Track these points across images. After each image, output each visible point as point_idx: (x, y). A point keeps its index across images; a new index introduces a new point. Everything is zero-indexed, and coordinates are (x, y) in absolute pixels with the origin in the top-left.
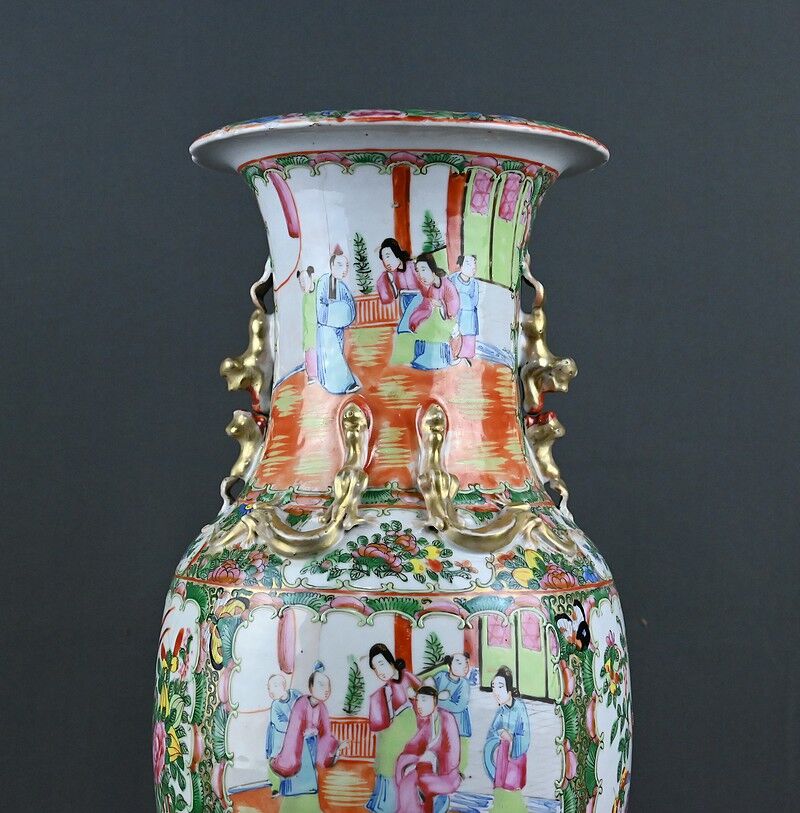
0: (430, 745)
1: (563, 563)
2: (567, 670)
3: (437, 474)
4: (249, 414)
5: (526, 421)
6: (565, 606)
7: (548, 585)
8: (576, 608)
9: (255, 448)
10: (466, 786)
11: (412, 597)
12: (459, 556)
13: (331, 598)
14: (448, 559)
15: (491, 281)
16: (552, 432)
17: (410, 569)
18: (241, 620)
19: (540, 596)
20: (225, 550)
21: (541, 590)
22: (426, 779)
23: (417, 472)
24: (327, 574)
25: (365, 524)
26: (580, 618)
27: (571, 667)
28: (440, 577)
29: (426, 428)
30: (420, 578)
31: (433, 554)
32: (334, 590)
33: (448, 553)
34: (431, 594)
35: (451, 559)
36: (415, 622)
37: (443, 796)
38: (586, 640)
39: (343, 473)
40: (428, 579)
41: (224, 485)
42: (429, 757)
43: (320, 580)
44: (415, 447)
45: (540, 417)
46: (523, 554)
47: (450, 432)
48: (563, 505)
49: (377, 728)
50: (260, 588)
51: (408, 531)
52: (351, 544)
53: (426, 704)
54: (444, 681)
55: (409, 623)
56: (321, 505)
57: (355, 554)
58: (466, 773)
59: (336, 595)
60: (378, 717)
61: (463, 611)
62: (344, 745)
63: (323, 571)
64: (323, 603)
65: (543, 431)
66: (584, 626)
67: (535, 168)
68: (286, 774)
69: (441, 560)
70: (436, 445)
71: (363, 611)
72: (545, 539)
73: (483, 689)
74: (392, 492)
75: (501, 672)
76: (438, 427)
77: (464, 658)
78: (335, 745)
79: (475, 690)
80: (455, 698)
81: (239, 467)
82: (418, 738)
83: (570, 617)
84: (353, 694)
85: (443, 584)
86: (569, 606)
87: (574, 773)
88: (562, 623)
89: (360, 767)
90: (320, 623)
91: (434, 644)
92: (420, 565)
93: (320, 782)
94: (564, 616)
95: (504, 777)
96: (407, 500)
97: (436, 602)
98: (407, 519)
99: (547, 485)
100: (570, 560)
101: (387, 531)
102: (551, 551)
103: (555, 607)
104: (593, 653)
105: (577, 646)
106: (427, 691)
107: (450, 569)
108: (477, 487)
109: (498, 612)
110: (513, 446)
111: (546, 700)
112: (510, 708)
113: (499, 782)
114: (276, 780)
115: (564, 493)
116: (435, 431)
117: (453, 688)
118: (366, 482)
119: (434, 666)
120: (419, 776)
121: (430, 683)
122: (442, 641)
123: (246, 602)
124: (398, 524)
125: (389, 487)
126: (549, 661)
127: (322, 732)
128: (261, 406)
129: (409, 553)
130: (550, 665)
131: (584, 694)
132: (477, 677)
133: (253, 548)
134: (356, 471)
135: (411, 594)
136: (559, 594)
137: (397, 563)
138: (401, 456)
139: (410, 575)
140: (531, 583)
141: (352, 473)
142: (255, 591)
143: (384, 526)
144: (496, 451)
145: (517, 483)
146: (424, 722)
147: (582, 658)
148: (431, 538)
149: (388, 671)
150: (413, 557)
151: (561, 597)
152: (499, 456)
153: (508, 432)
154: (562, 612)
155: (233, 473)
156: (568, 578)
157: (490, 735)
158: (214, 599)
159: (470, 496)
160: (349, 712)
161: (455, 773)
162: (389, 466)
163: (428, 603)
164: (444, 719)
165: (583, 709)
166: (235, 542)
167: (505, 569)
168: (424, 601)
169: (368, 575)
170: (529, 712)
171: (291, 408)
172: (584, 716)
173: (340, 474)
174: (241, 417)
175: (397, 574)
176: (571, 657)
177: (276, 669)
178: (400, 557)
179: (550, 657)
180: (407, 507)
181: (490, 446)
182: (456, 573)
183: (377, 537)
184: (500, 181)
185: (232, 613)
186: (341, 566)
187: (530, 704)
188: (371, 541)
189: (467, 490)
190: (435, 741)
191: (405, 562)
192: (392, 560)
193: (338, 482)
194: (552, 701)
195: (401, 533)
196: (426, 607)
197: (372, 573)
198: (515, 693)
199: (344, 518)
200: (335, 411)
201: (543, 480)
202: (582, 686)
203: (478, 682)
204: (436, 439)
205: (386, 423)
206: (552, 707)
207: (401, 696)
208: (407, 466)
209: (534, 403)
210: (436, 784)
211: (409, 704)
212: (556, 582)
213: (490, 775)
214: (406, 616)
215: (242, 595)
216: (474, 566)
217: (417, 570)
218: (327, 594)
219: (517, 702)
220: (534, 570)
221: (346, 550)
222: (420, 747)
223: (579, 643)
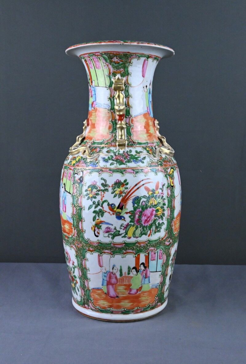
2: (74, 187)
7: (77, 165)
8: (81, 173)
15: (98, 86)
19: (73, 168)
38: (81, 181)
46: (77, 157)
66: (82, 177)
67: (99, 54)
75: (64, 184)
87: (75, 213)
88: (76, 175)
94: (77, 174)
104: (83, 185)
109: (66, 170)
111: (69, 193)
112: (64, 193)
130: (71, 185)
131: (78, 194)
147: (79, 185)
151: (78, 169)
154: (77, 172)
156: (84, 165)
176: (76, 184)
184: (92, 60)
194: (70, 194)
198: (65, 190)
220: (76, 161)
223: (79, 181)
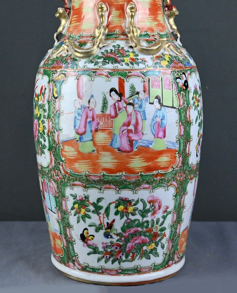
0: (132, 123)
1: (178, 59)
2: (180, 97)
3: (133, 27)
4: (64, 9)
5: (164, 9)
6: (179, 74)
7: (173, 67)
8: (183, 75)
9: (66, 21)
10: (144, 137)
11: (124, 71)
12: (141, 56)
13: (95, 72)
14: (137, 57)
16: (174, 13)
17: (123, 61)
18: (63, 81)
19: (170, 71)
20: (57, 57)
21: (170, 68)
22: (131, 135)
23: (125, 27)
24: (94, 64)
25: (107, 46)
26: (185, 79)
27: (181, 96)
28: (134, 64)
29: (128, 11)
30: (127, 64)
31: (132, 56)
32: (97, 69)
33: (137, 55)
34: (131, 70)
35: (138, 57)
36: (126, 80)
37: (137, 141)
38: (187, 87)
39: (99, 27)
40: (130, 65)
41: (55, 35)
42: (131, 127)
43: (91, 66)
44: (124, 18)
45: (169, 8)
46: (164, 56)
47: (137, 12)
48: (178, 40)
49: (113, 117)
50: (70, 69)
51: (123, 48)
52: (102, 53)
53: (130, 109)
54: (136, 101)
55: (123, 80)
56: (91, 39)
57: (104, 56)
58: (144, 133)
59: (97, 71)
60: (113, 114)
61: (143, 76)
62: (101, 124)
63: (92, 62)
64: (93, 74)
65: (171, 13)
66: (186, 81)
68: (82, 135)
69: (134, 58)
70: (132, 17)
71: (107, 76)
72: (172, 51)
73: (150, 103)
74: (116, 34)
75: (157, 97)
76: (133, 10)
77: (144, 92)
78: (98, 124)
79: (148, 103)
80: (140, 107)
81: (60, 29)
82: (128, 120)
83: (181, 78)
84: (104, 106)
85: (136, 66)
86: (181, 74)
87: (182, 133)
88: (178, 80)
89: (107, 131)
90: (92, 81)
91: (132, 87)
92: (127, 60)
93: (93, 137)
94: (179, 78)
95: (158, 134)
96: (122, 37)
97: (133, 73)
98: (122, 44)
99: (172, 33)
100: (181, 58)
101: (115, 48)
102: (174, 55)
103: (176, 75)
104: (189, 91)
105: (184, 89)
106: (130, 104)
107: (138, 61)
108: (147, 32)
109: (155, 76)
110: (160, 17)
111: (173, 107)
112: (160, 110)
113: (156, 136)
114: (78, 137)
115: (179, 35)
116: (132, 12)
117: (140, 103)
118: (107, 30)
119: (133, 95)
120: (128, 134)
121: (131, 101)
122: (135, 86)
123: (65, 74)
124: (119, 46)
125: (115, 32)
126: (174, 93)
127: (93, 119)
128: (68, 6)
129: (123, 55)
130: (174, 95)
131: (186, 105)
132: (148, 99)
133: (67, 56)
134: (103, 27)
135: (124, 70)
136: (177, 70)
137: (119, 59)
138: (120, 21)
139: (123, 63)
140: (167, 66)
141: (102, 27)
142: (68, 71)
143: (114, 46)
144: (154, 19)
145: (162, 31)
146: (129, 115)
147: (186, 93)
148: (131, 50)
149: (116, 97)
150: (125, 57)
151: (178, 71)
152: (155, 21)
153: (158, 13)
154: (178, 76)
155: (59, 31)
156: (180, 64)
157: (153, 120)
158: (53, 74)
159: (145, 35)
160: (103, 112)
161: (141, 133)
162: (115, 25)
163: (130, 73)
164: (137, 114)
165: (186, 111)
166: (60, 54)
167: (158, 61)
168: (129, 72)
169: (109, 63)
170: (167, 112)
171: (79, 5)
172: (186, 113)
173: (97, 28)
174: (61, 10)
175: (119, 63)
176: (182, 92)
177: (77, 98)
178: (120, 57)
179: (174, 92)
180: (122, 39)
181: (152, 17)
182: (140, 62)
183: (112, 50)
185: (60, 79)
186: (99, 60)
187: (167, 109)
188: (109, 51)
189: (143, 33)
190: (133, 122)
191: (122, 59)
192: (117, 58)
193: (97, 31)
194: (175, 108)
195: (120, 48)
196: (130, 74)
197: (110, 63)
198: (162, 105)
199: (99, 43)
200: (95, 5)
201: (171, 31)
202: (185, 103)
203: (148, 101)
204: (132, 14)
205: (114, 9)
206: (175, 110)
207: (121, 106)
208: (121, 24)
209: (167, 2)
210: (134, 137)
211: (124, 109)
212: (176, 66)
213: (153, 133)
214: (122, 78)
215: (63, 72)
216: (146, 60)
217: (126, 62)
218: (94, 71)
219: (163, 108)
220: (168, 61)
221: (100, 55)
222: (129, 124)
223: (184, 88)
